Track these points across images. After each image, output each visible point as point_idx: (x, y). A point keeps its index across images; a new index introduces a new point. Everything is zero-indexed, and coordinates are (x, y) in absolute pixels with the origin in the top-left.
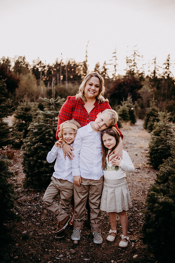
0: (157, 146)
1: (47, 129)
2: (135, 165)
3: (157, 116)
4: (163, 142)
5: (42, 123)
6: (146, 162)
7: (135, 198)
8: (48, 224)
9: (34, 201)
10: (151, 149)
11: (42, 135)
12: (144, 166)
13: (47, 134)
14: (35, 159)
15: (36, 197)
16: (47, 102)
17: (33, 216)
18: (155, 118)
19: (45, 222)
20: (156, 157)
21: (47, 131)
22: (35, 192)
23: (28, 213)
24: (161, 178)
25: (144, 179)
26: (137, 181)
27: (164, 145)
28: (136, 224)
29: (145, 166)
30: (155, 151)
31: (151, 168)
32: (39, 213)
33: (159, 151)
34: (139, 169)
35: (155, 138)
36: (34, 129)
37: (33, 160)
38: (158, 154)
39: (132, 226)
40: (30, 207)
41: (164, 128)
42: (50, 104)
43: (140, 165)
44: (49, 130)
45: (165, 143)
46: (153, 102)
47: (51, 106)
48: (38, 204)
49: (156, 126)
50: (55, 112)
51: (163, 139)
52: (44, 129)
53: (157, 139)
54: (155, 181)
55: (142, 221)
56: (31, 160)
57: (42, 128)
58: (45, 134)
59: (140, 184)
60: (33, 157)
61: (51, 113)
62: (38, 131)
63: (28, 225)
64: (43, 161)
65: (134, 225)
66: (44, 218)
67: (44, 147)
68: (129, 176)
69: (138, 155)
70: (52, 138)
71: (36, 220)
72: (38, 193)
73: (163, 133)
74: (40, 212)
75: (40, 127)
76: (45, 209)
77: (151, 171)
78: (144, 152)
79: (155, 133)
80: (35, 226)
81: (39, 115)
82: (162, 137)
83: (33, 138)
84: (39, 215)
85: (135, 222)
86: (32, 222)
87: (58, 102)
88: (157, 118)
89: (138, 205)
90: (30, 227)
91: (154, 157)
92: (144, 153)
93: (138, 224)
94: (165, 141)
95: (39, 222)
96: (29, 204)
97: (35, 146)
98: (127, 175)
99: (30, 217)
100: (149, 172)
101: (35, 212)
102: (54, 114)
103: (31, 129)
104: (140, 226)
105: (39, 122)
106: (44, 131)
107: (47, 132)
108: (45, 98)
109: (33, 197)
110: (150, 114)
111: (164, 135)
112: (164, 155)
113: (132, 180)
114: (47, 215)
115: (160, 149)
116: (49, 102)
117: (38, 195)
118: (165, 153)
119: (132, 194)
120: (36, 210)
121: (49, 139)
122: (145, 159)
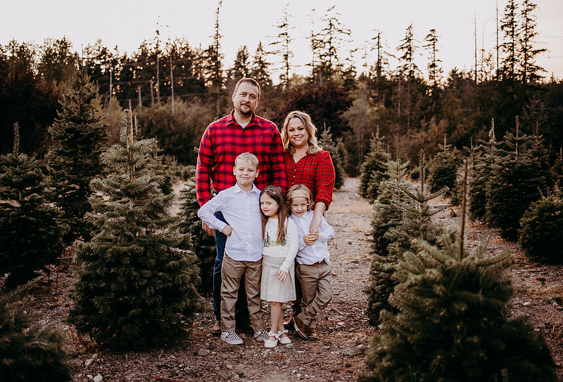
0: (386, 221)
2: (350, 257)
3: (387, 170)
10: (375, 226)
12: (364, 258)
18: (381, 173)
26: (354, 278)
27: (398, 219)
30: (382, 230)
34: (356, 262)
35: (381, 207)
36: (191, 198)
41: (396, 190)
43: (358, 257)
45: (399, 216)
46: (377, 140)
49: (383, 188)
51: (394, 209)
53: (385, 209)
69: (353, 243)
78: (364, 238)
79: (382, 200)
82: (393, 205)
88: (385, 173)
92: (363, 240)
94: (398, 213)
110: (371, 166)
115: (390, 225)
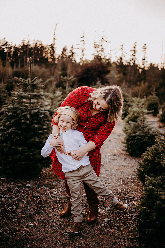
0: (135, 132)
1: (22, 112)
2: (111, 151)
4: (140, 128)
5: (17, 106)
6: (120, 148)
7: (115, 188)
8: (26, 220)
9: (8, 193)
10: (128, 135)
11: (17, 118)
12: (119, 153)
13: (23, 118)
14: (9, 145)
15: (9, 187)
16: (22, 83)
17: (8, 211)
18: (126, 103)
19: (22, 218)
20: (134, 143)
21: (23, 114)
22: (8, 182)
23: (2, 206)
24: (144, 167)
25: (122, 167)
26: (115, 168)
27: (142, 132)
28: (121, 217)
29: (121, 153)
30: (132, 138)
31: (127, 154)
32: (15, 207)
33: (137, 138)
34: (115, 155)
35: (132, 124)
36: (8, 112)
37: (6, 146)
38: (135, 141)
39: (118, 220)
40: (3, 199)
41: (141, 114)
42: (26, 85)
43: (115, 152)
44: (25, 113)
45: (142, 130)
47: (27, 88)
48: (13, 196)
49: (130, 112)
50: (32, 94)
51: (139, 126)
52: (19, 112)
53: (134, 125)
54: (138, 169)
55: (128, 214)
56: (4, 147)
57: (17, 111)
58: (20, 118)
59: (118, 172)
60: (6, 143)
61: (28, 94)
62: (12, 114)
63: (3, 222)
64: (17, 147)
65: (120, 219)
66: (21, 213)
67: (20, 132)
68: (106, 163)
69: (112, 141)
70: (28, 122)
71: (12, 215)
72: (12, 183)
73: (141, 119)
74: (15, 205)
75: (14, 110)
76: (21, 201)
77: (127, 158)
78: (117, 137)
79: (130, 119)
80: (11, 223)
81: (13, 96)
82: (138, 123)
83: (6, 122)
84: (15, 208)
85: (120, 215)
86: (8, 218)
87: (35, 82)
88: (128, 103)
89: (120, 196)
90: (6, 223)
91: (131, 144)
92: (117, 139)
93: (124, 217)
94: (142, 128)
95: (15, 217)
96: (2, 196)
97: (10, 131)
98: (104, 162)
99: (5, 211)
100: (125, 159)
101: (10, 205)
102: (30, 96)
103: (5, 112)
104: (127, 220)
105: (13, 104)
106: (19, 114)
107: (23, 116)
108: (20, 78)
109: (6, 188)
111: (141, 121)
112: (141, 142)
113: (110, 167)
114: (23, 209)
115: (137, 135)
116: (25, 83)
117: (12, 185)
118: (143, 140)
119: (112, 183)
120: (11, 203)
121: (24, 123)
122: (120, 145)
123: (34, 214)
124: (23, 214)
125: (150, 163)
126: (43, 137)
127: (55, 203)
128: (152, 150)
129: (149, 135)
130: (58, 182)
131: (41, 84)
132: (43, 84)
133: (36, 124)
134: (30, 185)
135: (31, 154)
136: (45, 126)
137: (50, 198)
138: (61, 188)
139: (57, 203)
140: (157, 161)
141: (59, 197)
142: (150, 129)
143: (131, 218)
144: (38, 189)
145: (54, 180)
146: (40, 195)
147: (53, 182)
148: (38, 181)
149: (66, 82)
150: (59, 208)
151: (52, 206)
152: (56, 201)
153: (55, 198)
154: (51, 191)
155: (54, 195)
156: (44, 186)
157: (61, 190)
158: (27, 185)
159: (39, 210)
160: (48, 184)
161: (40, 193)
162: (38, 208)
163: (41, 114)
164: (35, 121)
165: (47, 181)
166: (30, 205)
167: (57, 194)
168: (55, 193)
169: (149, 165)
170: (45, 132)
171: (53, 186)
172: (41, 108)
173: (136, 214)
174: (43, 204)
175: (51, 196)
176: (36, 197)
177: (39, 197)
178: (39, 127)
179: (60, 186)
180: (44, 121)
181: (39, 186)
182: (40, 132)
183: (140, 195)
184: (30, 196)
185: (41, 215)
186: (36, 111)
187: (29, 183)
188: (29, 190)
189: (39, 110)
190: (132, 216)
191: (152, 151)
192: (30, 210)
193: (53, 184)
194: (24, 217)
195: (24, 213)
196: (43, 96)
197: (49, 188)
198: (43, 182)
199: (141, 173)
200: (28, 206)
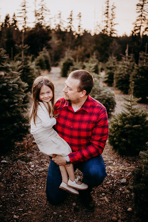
4: (96, 92)
66: (5, 196)
123: (18, 195)
124: (7, 197)
125: (119, 129)
126: (14, 111)
127: (36, 178)
128: (120, 115)
129: (106, 99)
130: (31, 153)
131: (5, 55)
132: (8, 56)
133: (6, 98)
134: (5, 161)
135: (4, 130)
136: (15, 100)
137: (29, 173)
138: (36, 159)
139: (38, 178)
140: (127, 126)
141: (38, 171)
142: (106, 93)
143: (113, 185)
144: (14, 164)
145: (28, 152)
146: (18, 171)
147: (27, 154)
148: (12, 155)
149: (21, 50)
150: (42, 183)
151: (34, 182)
152: (36, 176)
153: (35, 172)
154: (28, 164)
155: (32, 169)
156: (19, 160)
157: (37, 162)
158: (3, 161)
159: (22, 190)
160: (23, 157)
161: (18, 168)
162: (21, 187)
163: (10, 87)
164: (5, 96)
165: (21, 154)
166: (11, 184)
167: (35, 168)
168: (33, 166)
169: (118, 130)
170: (16, 106)
171: (29, 158)
172: (9, 81)
173: (115, 180)
174: (24, 182)
175: (30, 170)
176: (15, 174)
177: (18, 174)
178: (9, 101)
179: (35, 157)
180: (13, 94)
181: (14, 160)
182: (11, 106)
183: (112, 158)
184: (9, 174)
185: (26, 194)
186: (5, 84)
187: (4, 159)
188: (6, 167)
189: (8, 84)
190: (113, 182)
191: (121, 117)
192: (13, 191)
193: (28, 157)
194: (9, 200)
195: (8, 195)
196: (9, 68)
197: (25, 162)
198: (17, 155)
199: (111, 138)
200: (9, 187)
